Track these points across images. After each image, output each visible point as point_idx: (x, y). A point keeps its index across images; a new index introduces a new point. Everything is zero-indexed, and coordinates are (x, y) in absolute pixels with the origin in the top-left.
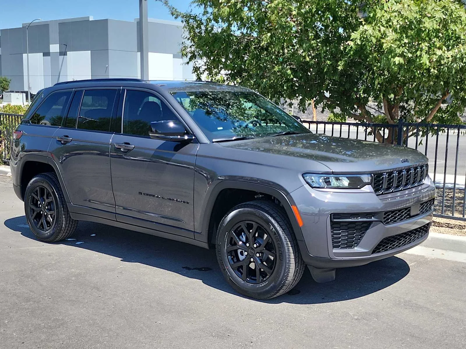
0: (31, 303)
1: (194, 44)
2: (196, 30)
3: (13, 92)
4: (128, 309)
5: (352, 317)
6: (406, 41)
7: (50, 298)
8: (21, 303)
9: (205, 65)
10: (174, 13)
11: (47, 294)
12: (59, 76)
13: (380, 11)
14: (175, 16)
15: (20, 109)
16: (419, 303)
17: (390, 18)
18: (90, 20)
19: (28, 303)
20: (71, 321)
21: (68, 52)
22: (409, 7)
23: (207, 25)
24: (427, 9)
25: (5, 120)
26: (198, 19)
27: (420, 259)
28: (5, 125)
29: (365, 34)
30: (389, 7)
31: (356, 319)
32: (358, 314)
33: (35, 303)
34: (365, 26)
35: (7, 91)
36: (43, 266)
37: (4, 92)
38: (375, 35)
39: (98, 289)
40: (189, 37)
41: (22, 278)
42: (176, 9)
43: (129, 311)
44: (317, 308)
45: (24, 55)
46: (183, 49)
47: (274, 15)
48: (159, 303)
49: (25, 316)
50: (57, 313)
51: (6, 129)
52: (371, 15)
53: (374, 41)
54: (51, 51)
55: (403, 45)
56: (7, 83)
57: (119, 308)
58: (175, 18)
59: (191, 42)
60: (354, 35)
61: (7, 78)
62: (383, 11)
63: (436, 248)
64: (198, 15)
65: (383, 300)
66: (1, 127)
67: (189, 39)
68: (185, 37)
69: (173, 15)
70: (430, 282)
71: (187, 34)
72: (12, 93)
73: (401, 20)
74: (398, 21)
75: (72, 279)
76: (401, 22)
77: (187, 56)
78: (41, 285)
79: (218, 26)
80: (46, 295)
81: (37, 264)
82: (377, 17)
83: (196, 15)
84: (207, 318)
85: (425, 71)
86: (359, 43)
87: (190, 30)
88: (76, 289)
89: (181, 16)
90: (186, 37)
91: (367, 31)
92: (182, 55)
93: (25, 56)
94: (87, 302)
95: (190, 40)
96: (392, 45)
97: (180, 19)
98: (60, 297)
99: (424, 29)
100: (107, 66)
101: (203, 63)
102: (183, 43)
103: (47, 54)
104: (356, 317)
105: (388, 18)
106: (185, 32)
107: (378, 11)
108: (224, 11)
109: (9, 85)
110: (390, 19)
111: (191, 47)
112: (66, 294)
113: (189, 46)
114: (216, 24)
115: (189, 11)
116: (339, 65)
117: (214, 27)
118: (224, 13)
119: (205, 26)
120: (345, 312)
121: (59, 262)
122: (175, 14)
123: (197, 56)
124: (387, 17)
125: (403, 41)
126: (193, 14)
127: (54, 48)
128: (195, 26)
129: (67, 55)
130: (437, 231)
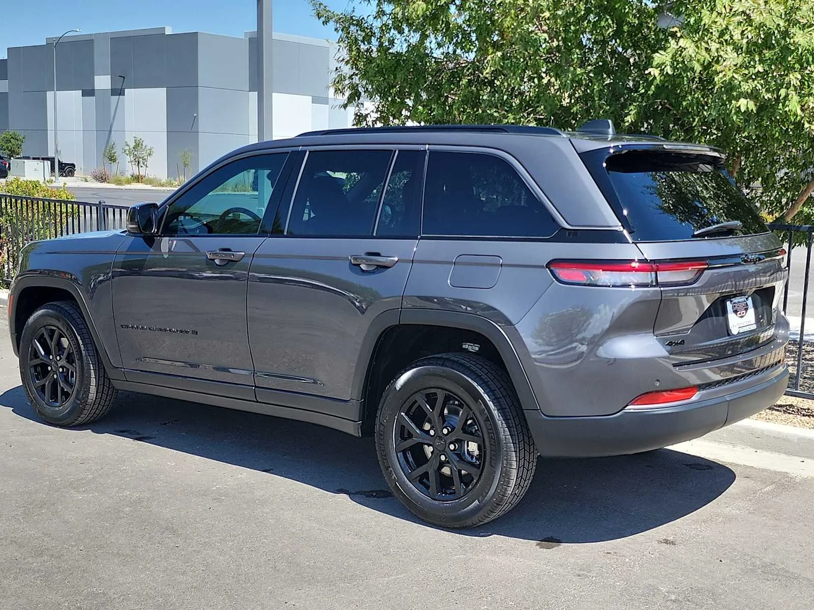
0: (45, 558)
1: (357, 72)
2: (362, 46)
3: (28, 158)
4: (232, 575)
5: (665, 595)
6: (760, 68)
7: (81, 548)
8: (24, 559)
9: (377, 112)
10: (322, 13)
11: (75, 541)
12: (110, 131)
13: (708, 13)
14: (323, 19)
15: (36, 186)
16: (791, 570)
17: (727, 26)
18: (166, 34)
19: (39, 559)
20: (122, 598)
21: (126, 90)
22: (768, 5)
23: (381, 37)
24: (800, 10)
25: (9, 207)
26: (366, 25)
27: (780, 480)
28: (9, 216)
29: (680, 55)
30: (725, 7)
31: (674, 601)
32: (676, 590)
33: (53, 559)
34: (681, 40)
35: (17, 156)
36: (71, 484)
37: (12, 158)
38: (698, 56)
39: (174, 532)
40: (348, 58)
41: (31, 506)
42: (325, 7)
43: (233, 577)
44: (596, 577)
45: (48, 93)
46: (337, 80)
47: (508, 19)
48: (291, 562)
49: (31, 586)
50: (94, 580)
51: (10, 223)
52: (692, 20)
53: (698, 68)
54: (97, 87)
55: (754, 77)
56: (17, 143)
57: (215, 572)
58: (323, 22)
59: (352, 68)
60: (658, 58)
61: (17, 133)
62: (715, 14)
63: (807, 457)
64: (365, 19)
65: (721, 561)
66: (3, 219)
67: (347, 63)
68: (341, 59)
69: (319, 18)
70: (806, 525)
71: (344, 54)
72: (26, 161)
73: (748, 30)
74: (743, 31)
75: (125, 510)
76: (749, 33)
77: (343, 94)
78: (66, 522)
79: (404, 39)
80: (73, 543)
81: (59, 479)
82: (703, 23)
83: (363, 18)
84: (384, 595)
85: (792, 127)
86: (670, 72)
87: (351, 47)
88: (131, 532)
89: (333, 20)
90: (343, 60)
91: (685, 49)
92: (336, 91)
93: (50, 95)
94: (153, 559)
95: (349, 65)
96: (736, 76)
97: (332, 25)
98: (101, 547)
99: (793, 48)
100: (195, 115)
101: (373, 108)
102: (337, 69)
103: (89, 92)
104: (673, 597)
105: (724, 26)
106: (341, 49)
107: (705, 12)
108: (416, 9)
109: (21, 145)
110: (727, 28)
111: (351, 78)
112: (113, 541)
113: (348, 76)
114: (398, 36)
115: (350, 10)
116: (628, 114)
117: (396, 41)
118: (417, 11)
119: (378, 38)
120: (650, 585)
121: (100, 475)
122: (324, 16)
123: (363, 93)
124: (721, 24)
125: (755, 68)
126: (357, 15)
127: (103, 82)
128: (360, 38)
129: (124, 95)
130: (806, 424)
